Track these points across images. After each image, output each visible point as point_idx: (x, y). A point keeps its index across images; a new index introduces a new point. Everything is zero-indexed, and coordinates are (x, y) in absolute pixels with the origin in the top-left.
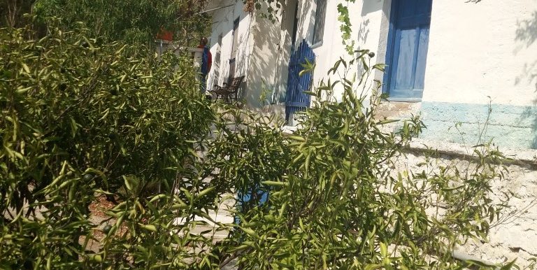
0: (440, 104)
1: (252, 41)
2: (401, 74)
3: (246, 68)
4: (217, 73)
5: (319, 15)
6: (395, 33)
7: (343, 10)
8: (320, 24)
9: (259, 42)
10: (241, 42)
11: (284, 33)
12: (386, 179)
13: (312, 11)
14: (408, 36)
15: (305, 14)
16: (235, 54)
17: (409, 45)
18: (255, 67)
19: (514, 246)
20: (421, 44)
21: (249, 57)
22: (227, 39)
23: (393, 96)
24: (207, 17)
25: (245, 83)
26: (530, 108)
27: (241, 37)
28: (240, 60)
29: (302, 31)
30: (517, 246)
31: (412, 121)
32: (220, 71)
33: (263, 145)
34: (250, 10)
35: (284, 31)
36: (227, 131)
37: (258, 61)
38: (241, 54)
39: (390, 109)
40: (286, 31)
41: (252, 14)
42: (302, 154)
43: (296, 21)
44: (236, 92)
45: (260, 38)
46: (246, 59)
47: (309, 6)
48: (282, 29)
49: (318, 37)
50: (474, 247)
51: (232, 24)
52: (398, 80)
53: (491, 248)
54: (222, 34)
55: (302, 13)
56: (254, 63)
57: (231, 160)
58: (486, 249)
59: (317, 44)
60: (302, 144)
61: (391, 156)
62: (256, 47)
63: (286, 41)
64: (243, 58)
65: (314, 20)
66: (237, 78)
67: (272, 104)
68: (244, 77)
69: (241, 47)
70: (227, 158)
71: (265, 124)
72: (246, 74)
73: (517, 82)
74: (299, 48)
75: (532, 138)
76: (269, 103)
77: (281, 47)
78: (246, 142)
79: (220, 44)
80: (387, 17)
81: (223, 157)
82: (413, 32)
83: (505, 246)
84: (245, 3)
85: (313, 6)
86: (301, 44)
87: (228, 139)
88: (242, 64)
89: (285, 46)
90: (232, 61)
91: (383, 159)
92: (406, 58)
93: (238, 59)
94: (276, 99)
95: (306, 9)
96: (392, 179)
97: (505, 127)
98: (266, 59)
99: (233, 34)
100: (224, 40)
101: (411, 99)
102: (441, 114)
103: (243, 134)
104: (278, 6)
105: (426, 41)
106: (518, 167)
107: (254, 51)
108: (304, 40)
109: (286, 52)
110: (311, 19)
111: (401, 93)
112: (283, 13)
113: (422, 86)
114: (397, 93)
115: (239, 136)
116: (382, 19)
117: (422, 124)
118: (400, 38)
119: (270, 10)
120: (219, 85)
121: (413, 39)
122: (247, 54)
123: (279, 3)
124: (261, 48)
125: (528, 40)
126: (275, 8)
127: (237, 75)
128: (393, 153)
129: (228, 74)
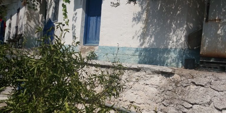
0: (106, 47)
1: (26, 19)
2: (91, 34)
3: (23, 30)
4: (9, 32)
5: (56, 9)
6: (88, 18)
7: (64, 6)
8: (56, 13)
9: (29, 19)
10: (21, 19)
11: (41, 16)
12: (81, 77)
13: (53, 7)
14: (93, 19)
15: (50, 8)
16: (18, 24)
17: (94, 23)
18: (28, 30)
19: (131, 101)
20: (98, 23)
21: (24, 25)
22: (14, 17)
23: (88, 43)
24: (5, 7)
25: (23, 37)
26: (137, 48)
27: (21, 17)
28: (20, 27)
29: (49, 15)
30: (132, 101)
31: (91, 53)
32: (11, 31)
33: (24, 64)
34: (24, 5)
35: (41, 14)
36: (7, 58)
37: (29, 27)
38: (21, 24)
39: (86, 49)
40: (42, 15)
41: (26, 7)
42: (34, 67)
43: (46, 10)
44: (19, 41)
45: (30, 17)
46: (23, 26)
47: (52, 4)
48: (40, 13)
49: (56, 18)
50: (117, 102)
51: (16, 11)
52: (90, 37)
53: (123, 102)
54: (12, 15)
55: (49, 7)
56: (27, 28)
57: (8, 71)
58: (122, 103)
59: (55, 21)
60: (34, 63)
61: (83, 67)
62: (28, 21)
63: (42, 19)
64: (22, 26)
65: (54, 11)
66: (19, 35)
67: (36, 46)
68: (22, 34)
69: (21, 21)
70: (7, 70)
71: (25, 55)
72: (23, 33)
73: (133, 38)
74: (48, 22)
75: (138, 60)
76: (35, 46)
77: (40, 21)
78: (16, 63)
79: (11, 19)
80: (84, 11)
81: (4, 70)
82: (95, 18)
83: (128, 101)
84: (22, 2)
85: (53, 5)
86: (48, 20)
87: (7, 61)
88: (21, 29)
89: (42, 21)
90: (17, 27)
91: (80, 69)
92: (92, 28)
93: (19, 26)
94: (38, 44)
95: (50, 6)
96: (83, 77)
97: (129, 56)
98: (33, 27)
99: (17, 15)
100: (13, 17)
101: (95, 45)
102: (106, 51)
103: (14, 59)
104: (38, 4)
105: (100, 22)
106: (132, 70)
107: (27, 23)
108: (50, 19)
109: (42, 23)
110: (53, 10)
111: (91, 42)
112: (40, 7)
113: (99, 40)
114: (89, 42)
115: (12, 60)
116: (82, 12)
117: (95, 54)
118: (90, 20)
119: (34, 5)
120: (10, 38)
121: (95, 21)
122: (24, 24)
123: (38, 2)
124: (30, 22)
125: (137, 22)
126: (36, 4)
127: (19, 33)
128: (84, 66)
129: (15, 33)
